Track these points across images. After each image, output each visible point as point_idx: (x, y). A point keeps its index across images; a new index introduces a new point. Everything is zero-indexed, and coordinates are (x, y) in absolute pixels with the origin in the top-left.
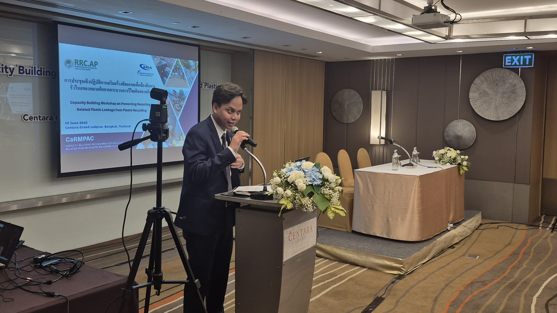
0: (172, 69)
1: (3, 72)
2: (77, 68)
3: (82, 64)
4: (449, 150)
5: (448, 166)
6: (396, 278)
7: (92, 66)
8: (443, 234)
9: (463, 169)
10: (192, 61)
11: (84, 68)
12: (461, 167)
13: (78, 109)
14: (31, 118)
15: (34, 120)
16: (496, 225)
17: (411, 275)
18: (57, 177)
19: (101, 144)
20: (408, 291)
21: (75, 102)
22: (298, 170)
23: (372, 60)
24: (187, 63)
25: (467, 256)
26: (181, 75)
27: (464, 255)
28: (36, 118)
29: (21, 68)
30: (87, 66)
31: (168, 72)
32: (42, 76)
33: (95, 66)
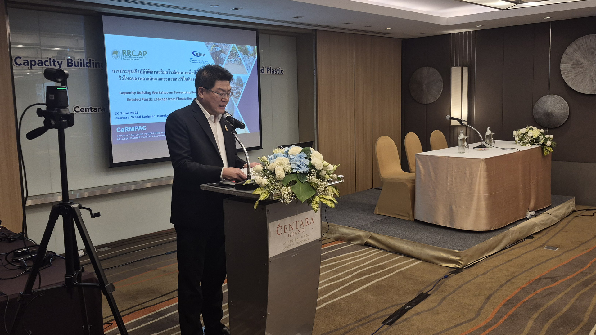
0: (228, 55)
1: (51, 65)
2: (124, 58)
3: (130, 54)
4: (531, 129)
5: (529, 147)
6: (452, 271)
7: (140, 56)
8: (519, 223)
9: (547, 149)
10: (250, 46)
11: (132, 58)
12: (545, 148)
13: (128, 99)
14: (82, 110)
15: (86, 111)
16: (591, 212)
17: (471, 268)
18: (109, 167)
19: (154, 133)
20: (460, 287)
21: (125, 92)
22: (284, 157)
23: (452, 33)
24: (244, 48)
25: (545, 247)
26: (238, 61)
27: (542, 246)
28: (87, 110)
29: (70, 61)
30: (135, 55)
31: (223, 59)
32: (92, 67)
33: (144, 56)
